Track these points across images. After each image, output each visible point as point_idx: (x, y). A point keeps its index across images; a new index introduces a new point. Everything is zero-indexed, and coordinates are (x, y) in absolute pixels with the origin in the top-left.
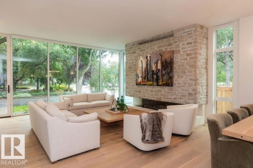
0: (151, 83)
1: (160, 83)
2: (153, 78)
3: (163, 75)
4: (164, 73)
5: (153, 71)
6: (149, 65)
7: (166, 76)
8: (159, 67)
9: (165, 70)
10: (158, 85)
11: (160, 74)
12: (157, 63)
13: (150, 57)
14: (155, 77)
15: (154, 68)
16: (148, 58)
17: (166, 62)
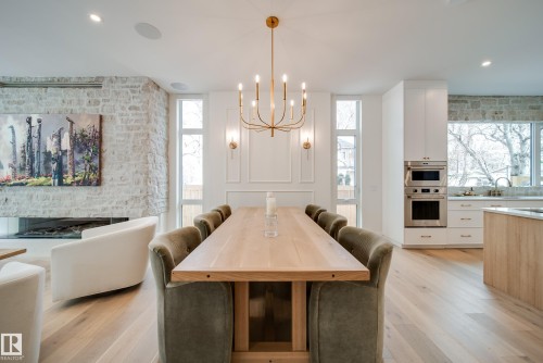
0: (42, 179)
1: (69, 181)
2: (47, 168)
3: (75, 164)
4: (78, 157)
5: (48, 154)
6: (35, 140)
7: (82, 165)
8: (66, 144)
9: (81, 152)
10: (61, 184)
11: (67, 161)
12: (59, 136)
13: (39, 121)
14: (54, 166)
15: (51, 146)
16: (34, 123)
17: (83, 136)
